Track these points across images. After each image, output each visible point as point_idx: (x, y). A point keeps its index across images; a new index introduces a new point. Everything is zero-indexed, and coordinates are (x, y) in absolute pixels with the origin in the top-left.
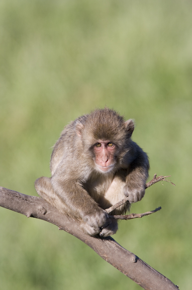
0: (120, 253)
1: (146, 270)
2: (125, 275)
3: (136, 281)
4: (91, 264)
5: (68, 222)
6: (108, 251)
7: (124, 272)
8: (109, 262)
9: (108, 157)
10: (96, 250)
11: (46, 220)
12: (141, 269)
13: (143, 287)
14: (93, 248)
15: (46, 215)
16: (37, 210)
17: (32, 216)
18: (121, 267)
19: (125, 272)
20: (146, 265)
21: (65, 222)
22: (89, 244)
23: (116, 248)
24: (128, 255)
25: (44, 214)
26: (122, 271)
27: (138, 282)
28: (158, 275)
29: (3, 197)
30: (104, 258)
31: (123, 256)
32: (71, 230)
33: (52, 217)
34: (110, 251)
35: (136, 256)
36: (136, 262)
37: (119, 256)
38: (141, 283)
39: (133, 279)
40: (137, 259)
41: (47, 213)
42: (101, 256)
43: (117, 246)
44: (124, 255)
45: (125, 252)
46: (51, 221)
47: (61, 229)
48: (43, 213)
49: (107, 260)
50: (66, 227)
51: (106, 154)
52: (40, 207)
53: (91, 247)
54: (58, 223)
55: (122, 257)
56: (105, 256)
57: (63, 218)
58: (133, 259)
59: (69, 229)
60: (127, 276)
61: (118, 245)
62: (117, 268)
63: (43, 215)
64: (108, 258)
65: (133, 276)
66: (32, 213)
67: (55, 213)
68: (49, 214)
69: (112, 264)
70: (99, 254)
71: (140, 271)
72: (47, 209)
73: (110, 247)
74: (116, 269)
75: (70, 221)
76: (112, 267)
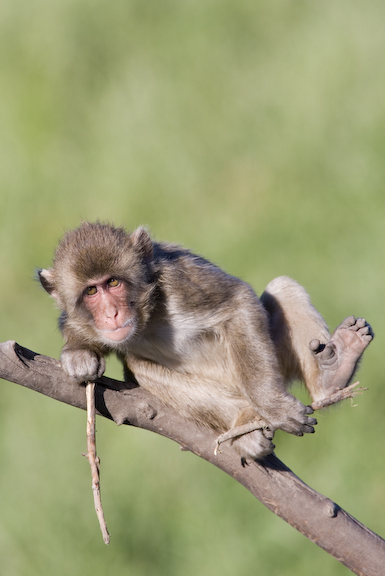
0: (303, 499)
1: (354, 533)
2: (314, 541)
3: (335, 555)
4: (247, 520)
5: (200, 435)
6: (280, 494)
7: (310, 536)
8: (280, 515)
9: (115, 307)
10: (255, 491)
11: (154, 430)
12: (344, 531)
13: (349, 567)
14: (249, 488)
15: (154, 421)
16: (137, 410)
17: (127, 422)
18: (305, 526)
19: (314, 537)
20: (355, 522)
21: (194, 434)
22: (241, 480)
23: (295, 489)
24: (320, 501)
25: (152, 418)
26: (306, 535)
27: (338, 557)
28: (378, 543)
29: (70, 384)
30: (271, 508)
31: (309, 504)
32: (206, 452)
33: (167, 425)
34: (283, 494)
35: (335, 504)
36: (335, 516)
37: (301, 505)
38: (344, 557)
39: (329, 551)
40: (337, 510)
41: (157, 417)
42: (265, 505)
43: (297, 485)
44: (312, 503)
45: (313, 497)
46: (165, 434)
47: (186, 449)
48: (150, 416)
49: (276, 511)
50: (196, 445)
51: (111, 303)
52: (143, 405)
53: (246, 485)
54: (178, 437)
55: (307, 506)
56: (273, 503)
57: (188, 427)
58: (329, 510)
59: (201, 450)
60: (317, 543)
61: (299, 482)
62: (298, 529)
63: (150, 421)
64: (279, 507)
65: (328, 543)
66: (126, 416)
67: (173, 417)
68: (160, 418)
69: (286, 520)
70: (260, 500)
71: (344, 535)
72: (158, 409)
73: (284, 486)
74: (294, 530)
75: (203, 433)
76: (288, 526)
